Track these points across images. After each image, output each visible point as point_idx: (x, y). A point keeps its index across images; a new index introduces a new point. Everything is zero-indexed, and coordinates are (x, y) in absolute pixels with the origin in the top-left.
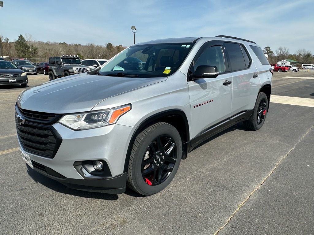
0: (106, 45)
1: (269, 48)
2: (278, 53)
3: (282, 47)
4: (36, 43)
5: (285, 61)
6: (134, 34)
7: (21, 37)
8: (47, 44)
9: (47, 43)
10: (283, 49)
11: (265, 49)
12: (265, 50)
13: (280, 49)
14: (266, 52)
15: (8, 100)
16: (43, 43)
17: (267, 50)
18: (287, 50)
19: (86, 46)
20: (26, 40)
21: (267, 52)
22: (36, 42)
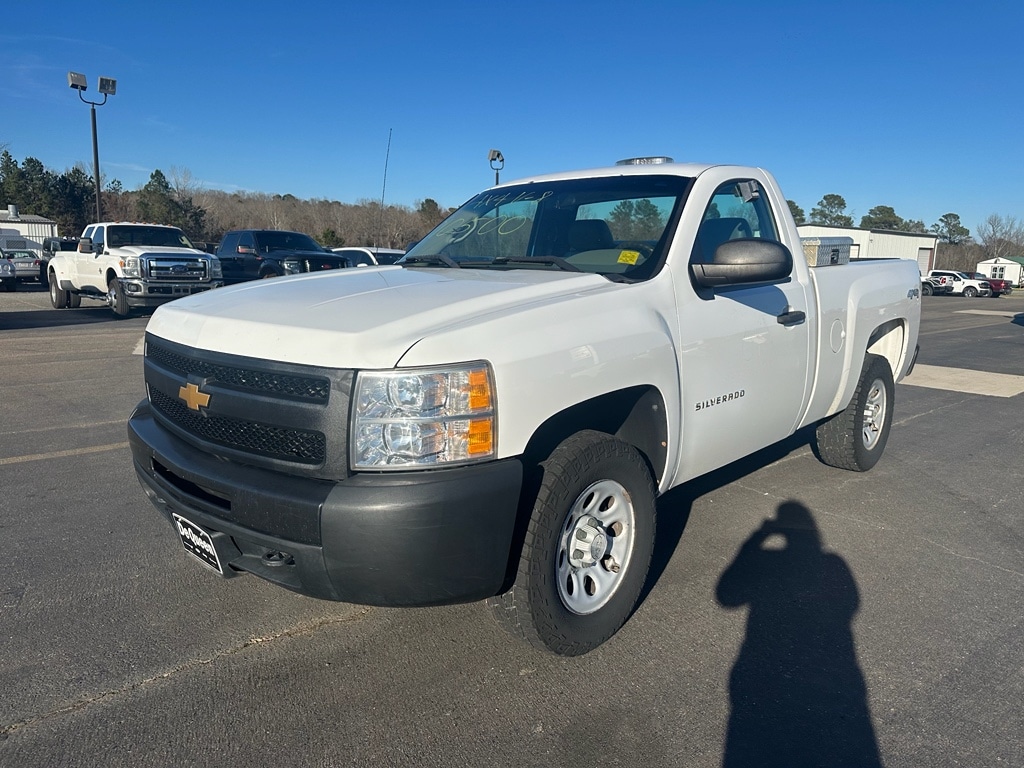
0: (417, 204)
1: (956, 217)
2: (986, 235)
3: (999, 215)
4: (203, 196)
5: (1002, 260)
6: (497, 174)
7: (158, 175)
8: (237, 198)
9: (235, 195)
10: (1004, 221)
11: (941, 220)
12: (942, 224)
13: (994, 222)
14: (945, 230)
15: (108, 350)
16: (225, 194)
17: (947, 224)
18: (1017, 226)
19: (356, 206)
20: (172, 185)
21: (949, 231)
22: (202, 191)
